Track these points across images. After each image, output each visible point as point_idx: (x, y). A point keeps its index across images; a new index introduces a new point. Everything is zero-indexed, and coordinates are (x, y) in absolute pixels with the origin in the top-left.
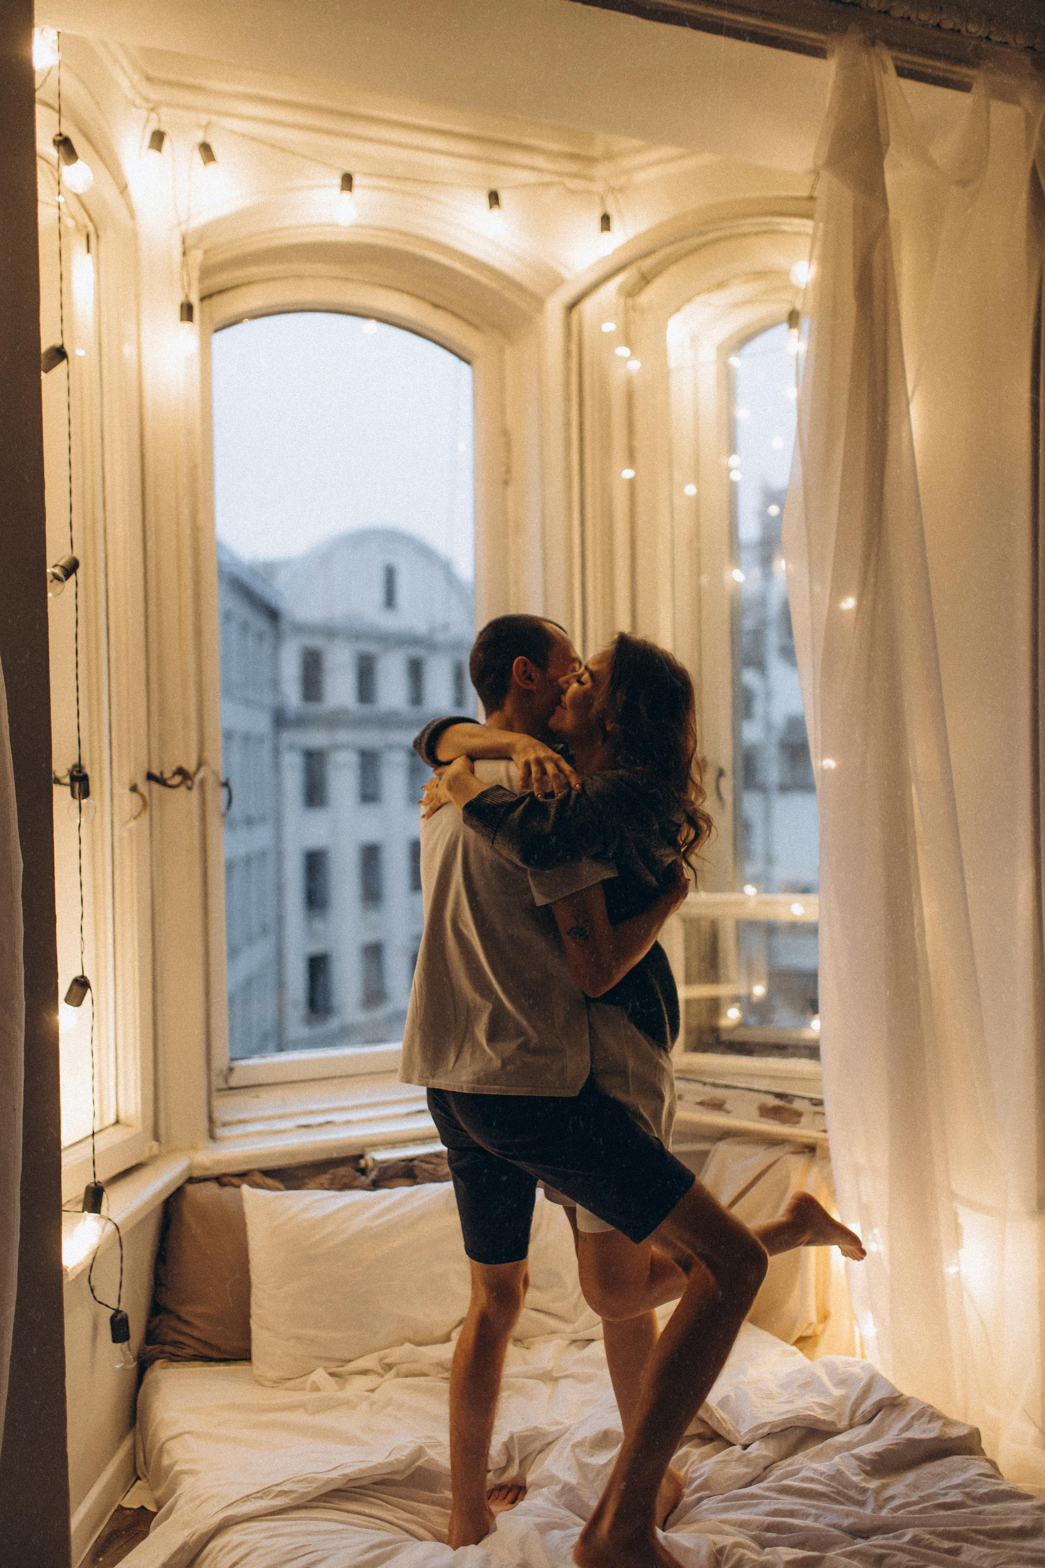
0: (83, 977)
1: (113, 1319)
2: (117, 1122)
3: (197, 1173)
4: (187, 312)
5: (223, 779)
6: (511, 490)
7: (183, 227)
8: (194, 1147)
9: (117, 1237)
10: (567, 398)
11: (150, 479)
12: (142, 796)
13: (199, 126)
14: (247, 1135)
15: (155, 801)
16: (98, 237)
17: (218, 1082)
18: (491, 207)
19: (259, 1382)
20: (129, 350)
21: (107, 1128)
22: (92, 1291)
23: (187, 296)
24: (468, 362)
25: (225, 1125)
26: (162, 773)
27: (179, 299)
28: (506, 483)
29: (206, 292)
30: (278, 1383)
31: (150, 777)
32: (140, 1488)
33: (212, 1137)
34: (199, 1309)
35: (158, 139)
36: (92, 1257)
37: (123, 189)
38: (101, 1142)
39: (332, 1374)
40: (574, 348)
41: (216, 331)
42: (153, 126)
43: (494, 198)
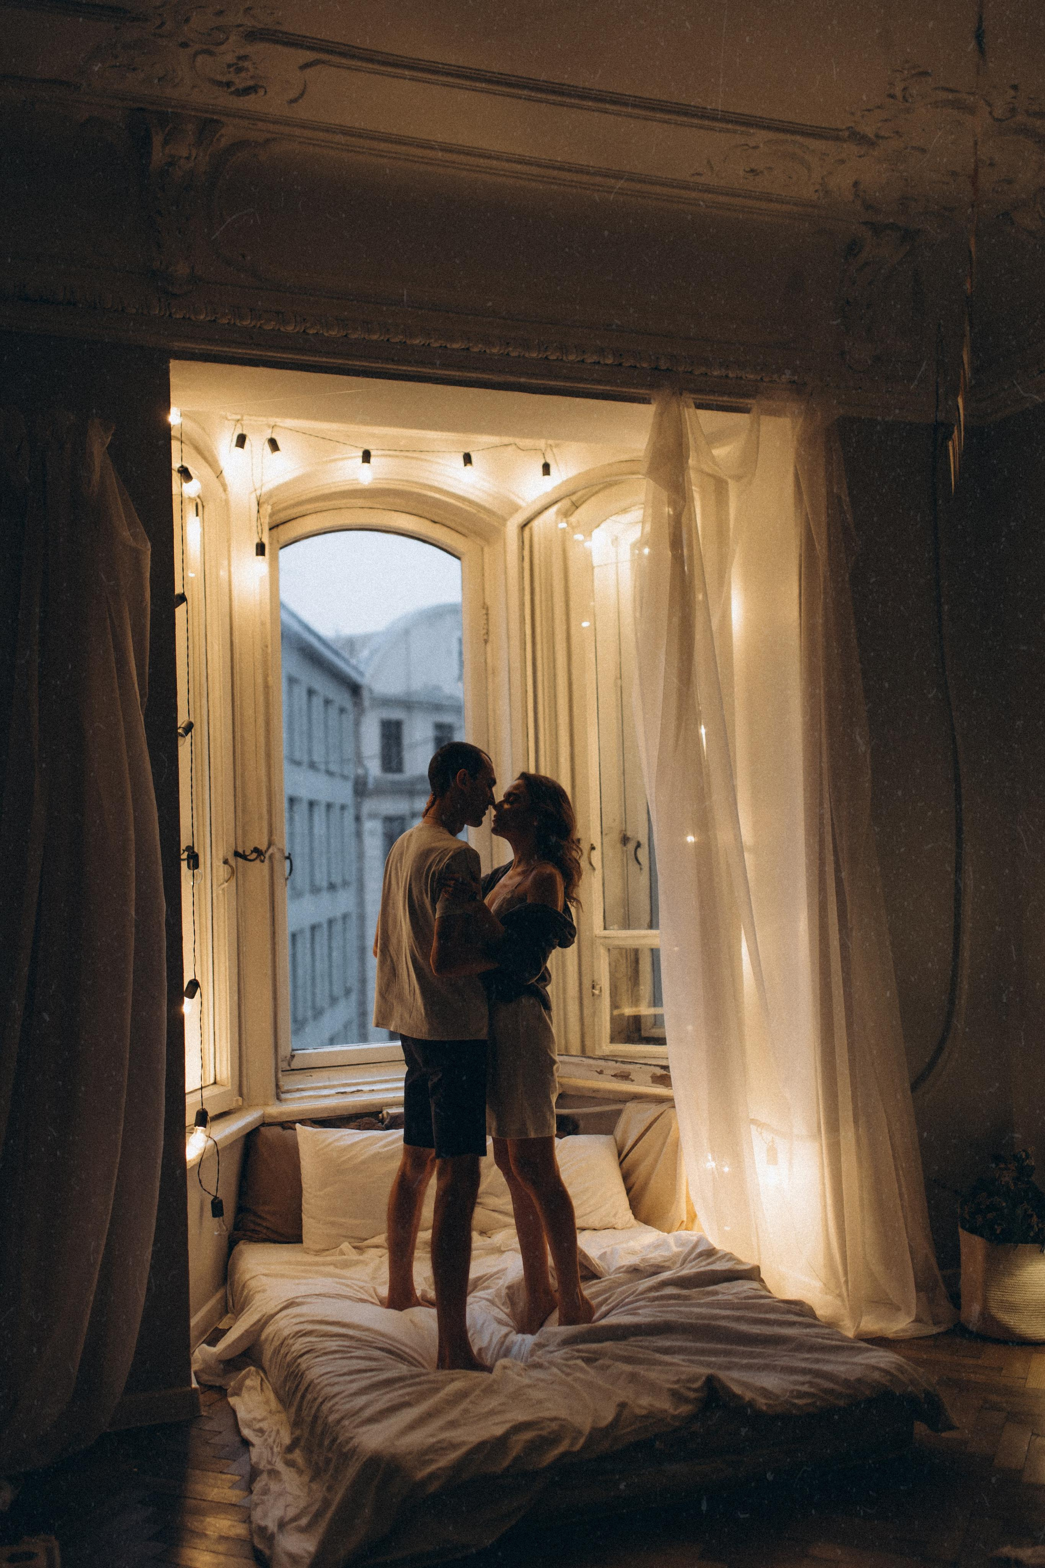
0: (195, 979)
1: (212, 1202)
2: (215, 1083)
3: (267, 1120)
4: (261, 549)
5: (287, 854)
6: (489, 647)
7: (258, 493)
8: (266, 1104)
9: (216, 1150)
10: (522, 590)
11: (237, 656)
12: (231, 866)
13: (269, 426)
14: (302, 1098)
15: (240, 869)
16: (203, 507)
17: (284, 1065)
18: (465, 465)
19: (306, 1251)
20: (223, 573)
21: (208, 1086)
22: (200, 1182)
23: (261, 539)
24: (459, 558)
25: (288, 1092)
26: (244, 851)
27: (257, 540)
28: (486, 641)
29: (274, 524)
30: (318, 1252)
31: (237, 854)
32: (230, 1318)
33: (279, 1099)
34: (267, 1208)
35: (241, 441)
36: (200, 1157)
37: (219, 475)
38: (207, 1093)
39: (355, 1247)
40: (526, 553)
41: (281, 548)
42: (239, 432)
43: (468, 459)
